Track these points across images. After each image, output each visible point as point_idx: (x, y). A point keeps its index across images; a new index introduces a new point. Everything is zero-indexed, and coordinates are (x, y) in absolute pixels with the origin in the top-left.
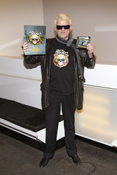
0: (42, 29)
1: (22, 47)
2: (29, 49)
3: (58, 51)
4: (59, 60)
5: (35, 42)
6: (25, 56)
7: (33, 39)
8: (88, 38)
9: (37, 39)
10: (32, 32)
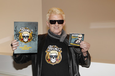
0: (34, 26)
1: (12, 45)
2: (20, 47)
3: (50, 47)
5: (26, 40)
6: (15, 55)
7: (24, 37)
8: (81, 36)
10: (23, 29)
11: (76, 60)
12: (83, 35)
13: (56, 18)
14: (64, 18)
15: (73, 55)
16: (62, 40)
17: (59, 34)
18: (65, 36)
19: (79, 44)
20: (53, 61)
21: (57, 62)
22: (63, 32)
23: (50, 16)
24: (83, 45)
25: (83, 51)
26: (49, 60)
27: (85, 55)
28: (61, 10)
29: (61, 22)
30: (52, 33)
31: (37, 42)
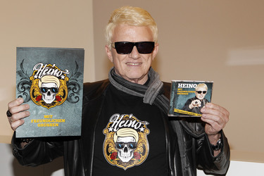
0: (72, 59)
1: (9, 114)
2: (32, 120)
3: (116, 119)
4: (120, 146)
5: (49, 99)
6: (16, 141)
7: (44, 90)
8: (204, 88)
9: (55, 90)
10: (42, 69)
11: (190, 154)
12: (210, 85)
13: (133, 35)
14: (155, 38)
15: (182, 142)
16: (149, 98)
17: (142, 82)
18: (157, 86)
19: (198, 110)
20: (125, 157)
21: (137, 162)
22: (151, 75)
23: (116, 31)
24: (211, 115)
25: (208, 129)
26: (114, 156)
27: (214, 141)
28: (147, 14)
29: (147, 47)
30: (121, 80)
31: (80, 106)
